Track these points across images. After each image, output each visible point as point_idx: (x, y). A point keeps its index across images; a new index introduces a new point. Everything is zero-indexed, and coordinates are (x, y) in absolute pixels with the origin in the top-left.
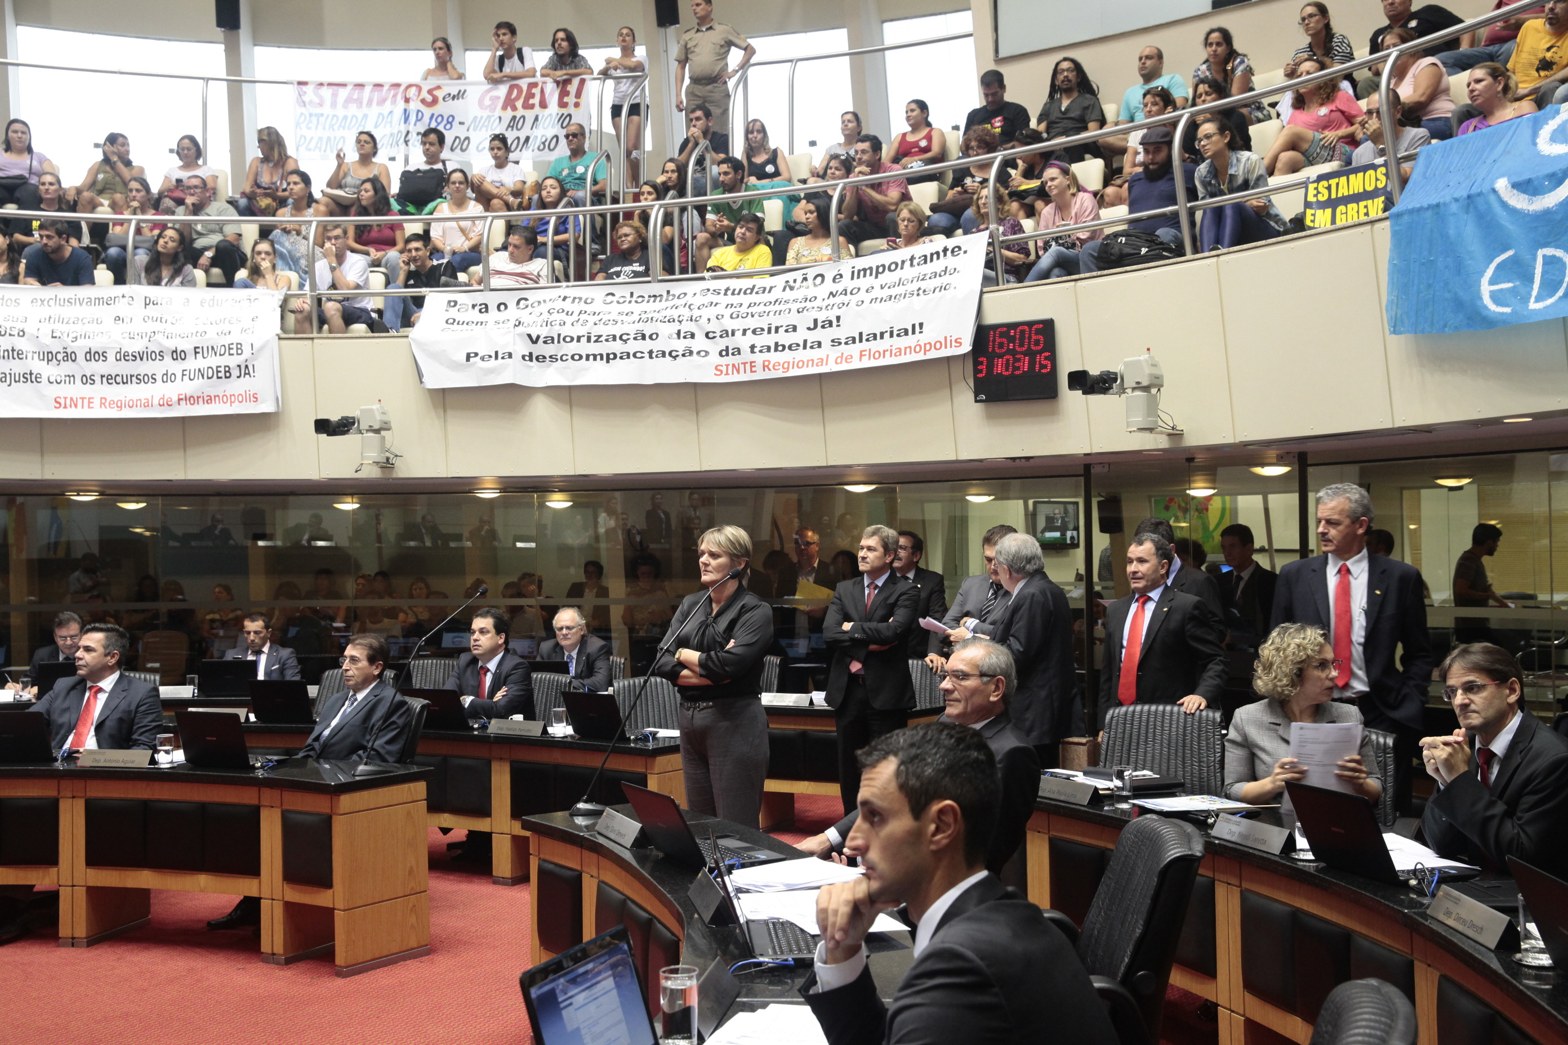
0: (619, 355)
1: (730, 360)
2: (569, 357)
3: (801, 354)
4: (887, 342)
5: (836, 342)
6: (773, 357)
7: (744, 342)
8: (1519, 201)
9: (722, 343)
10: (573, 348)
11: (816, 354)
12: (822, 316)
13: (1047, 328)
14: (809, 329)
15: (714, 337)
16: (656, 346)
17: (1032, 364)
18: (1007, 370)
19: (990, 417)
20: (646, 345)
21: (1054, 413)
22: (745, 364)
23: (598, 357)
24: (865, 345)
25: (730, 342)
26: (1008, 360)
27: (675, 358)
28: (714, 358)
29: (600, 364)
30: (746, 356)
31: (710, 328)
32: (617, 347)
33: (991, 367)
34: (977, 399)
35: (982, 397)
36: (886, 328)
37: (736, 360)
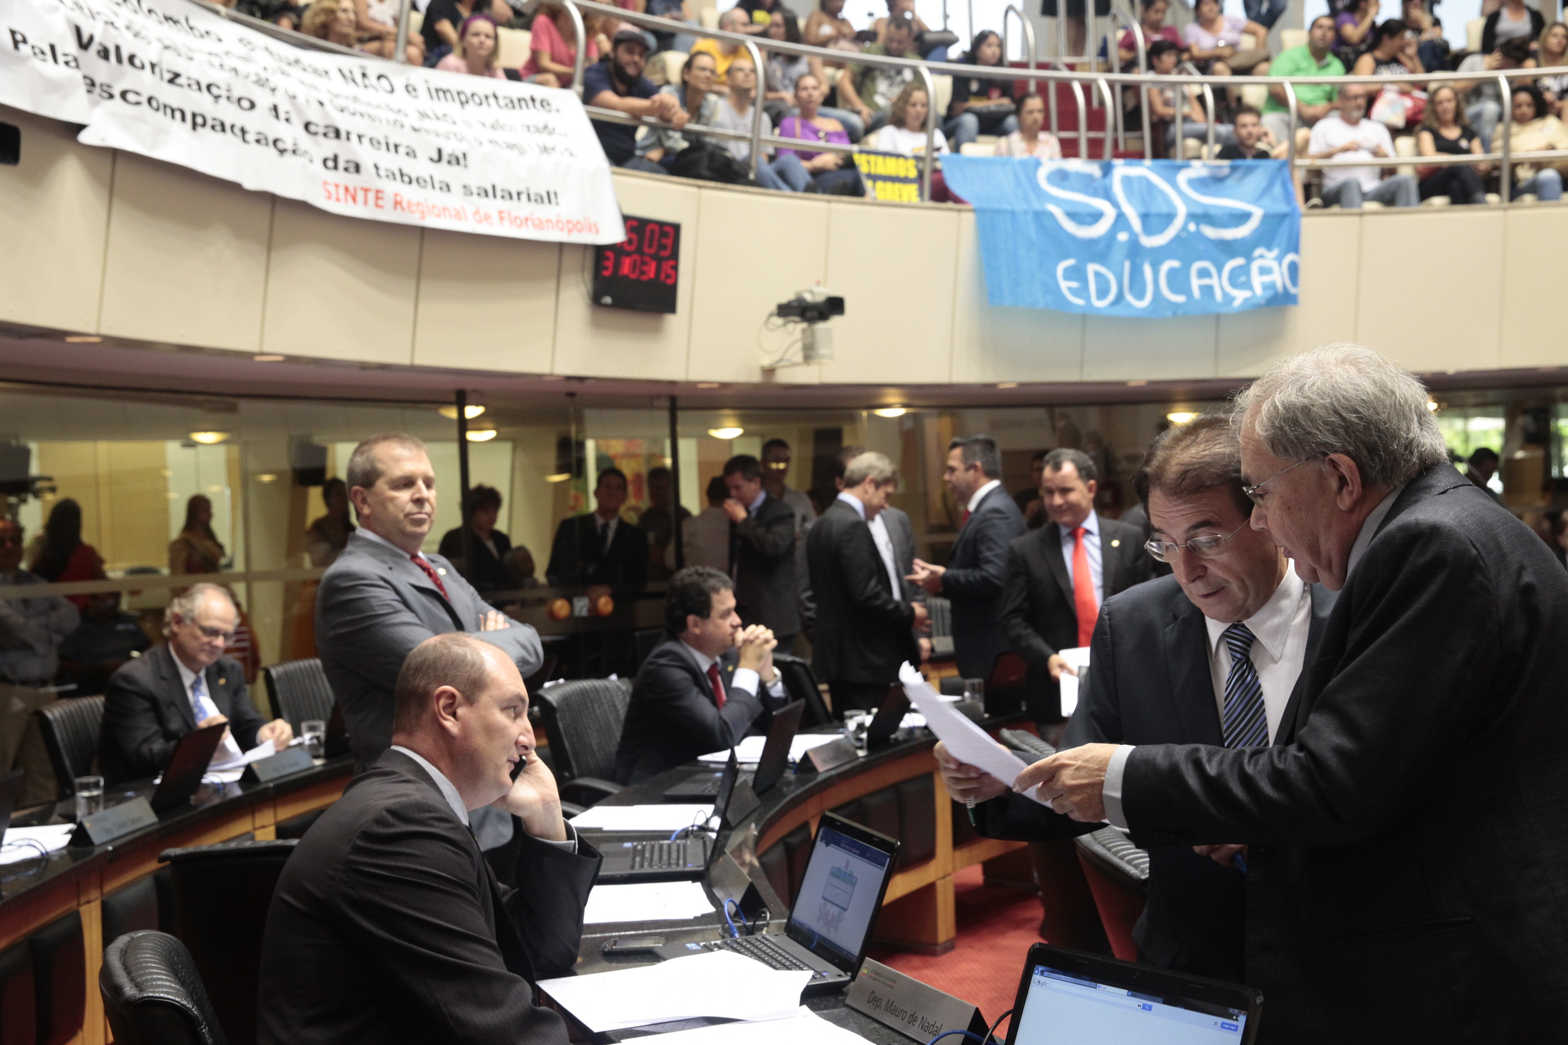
0: (210, 122)
1: (340, 177)
2: (144, 99)
3: (428, 195)
4: (523, 207)
5: (466, 189)
6: (404, 191)
7: (365, 154)
8: (1070, 226)
9: (330, 147)
10: (145, 82)
11: (446, 198)
12: (446, 149)
13: (673, 233)
14: (431, 159)
15: (316, 134)
16: (251, 122)
17: (657, 270)
18: (634, 271)
19: (596, 324)
20: (238, 116)
21: (657, 330)
22: (366, 190)
23: (178, 115)
24: (499, 203)
25: (346, 150)
26: (635, 262)
27: (282, 152)
28: (318, 166)
29: (181, 129)
30: (367, 178)
31: (312, 117)
32: (205, 105)
33: (617, 265)
34: (596, 300)
35: (608, 300)
36: (522, 188)
37: (351, 180)
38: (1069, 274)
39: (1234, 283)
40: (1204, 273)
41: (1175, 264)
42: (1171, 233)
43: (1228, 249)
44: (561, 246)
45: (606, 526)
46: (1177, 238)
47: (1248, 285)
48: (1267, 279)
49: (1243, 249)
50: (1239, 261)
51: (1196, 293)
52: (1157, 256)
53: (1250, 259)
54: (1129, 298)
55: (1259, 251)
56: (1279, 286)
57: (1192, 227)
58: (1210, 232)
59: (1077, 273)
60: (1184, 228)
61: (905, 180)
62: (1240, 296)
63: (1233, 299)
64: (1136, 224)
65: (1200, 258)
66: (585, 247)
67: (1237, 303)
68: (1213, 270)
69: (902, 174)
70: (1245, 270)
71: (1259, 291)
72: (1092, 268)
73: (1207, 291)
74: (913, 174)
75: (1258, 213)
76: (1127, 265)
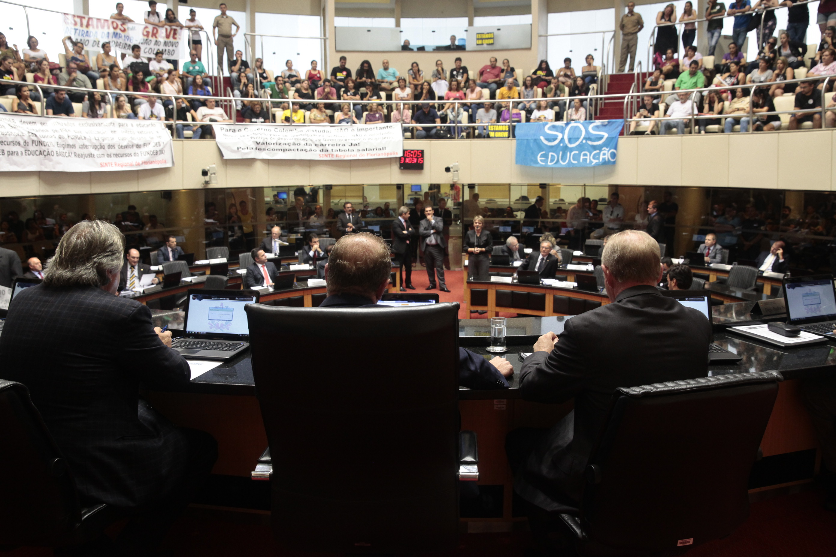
0: (288, 150)
1: (324, 153)
2: (271, 150)
3: (348, 153)
4: (375, 152)
5: (359, 150)
6: (339, 153)
7: (329, 148)
8: (546, 142)
9: (321, 148)
10: (272, 147)
11: (352, 153)
12: (354, 143)
13: (422, 152)
14: (350, 146)
15: (318, 146)
16: (300, 147)
17: (417, 161)
18: (410, 161)
19: (402, 173)
20: (296, 147)
21: (421, 173)
22: (330, 155)
23: (281, 150)
24: (368, 152)
25: (325, 148)
26: (410, 159)
27: (307, 151)
28: (318, 152)
29: (281, 153)
30: (330, 152)
31: (317, 143)
32: (287, 147)
33: (405, 160)
34: (400, 168)
35: (402, 168)
36: (375, 148)
37: (326, 153)
38: (542, 156)
39: (594, 158)
40: (585, 155)
41: (577, 152)
42: (578, 143)
43: (595, 148)
44: (391, 158)
45: (441, 211)
46: (579, 144)
47: (598, 159)
48: (604, 157)
49: (599, 148)
50: (598, 151)
51: (581, 160)
52: (571, 150)
53: (601, 150)
54: (561, 162)
55: (604, 148)
56: (607, 159)
57: (584, 141)
58: (590, 143)
59: (545, 156)
60: (582, 142)
61: (505, 131)
62: (595, 161)
63: (592, 162)
64: (566, 141)
65: (584, 151)
66: (396, 158)
67: (593, 164)
68: (588, 154)
69: (504, 129)
70: (599, 154)
71: (601, 160)
72: (550, 154)
73: (585, 160)
74: (507, 129)
75: (606, 135)
76: (561, 153)
